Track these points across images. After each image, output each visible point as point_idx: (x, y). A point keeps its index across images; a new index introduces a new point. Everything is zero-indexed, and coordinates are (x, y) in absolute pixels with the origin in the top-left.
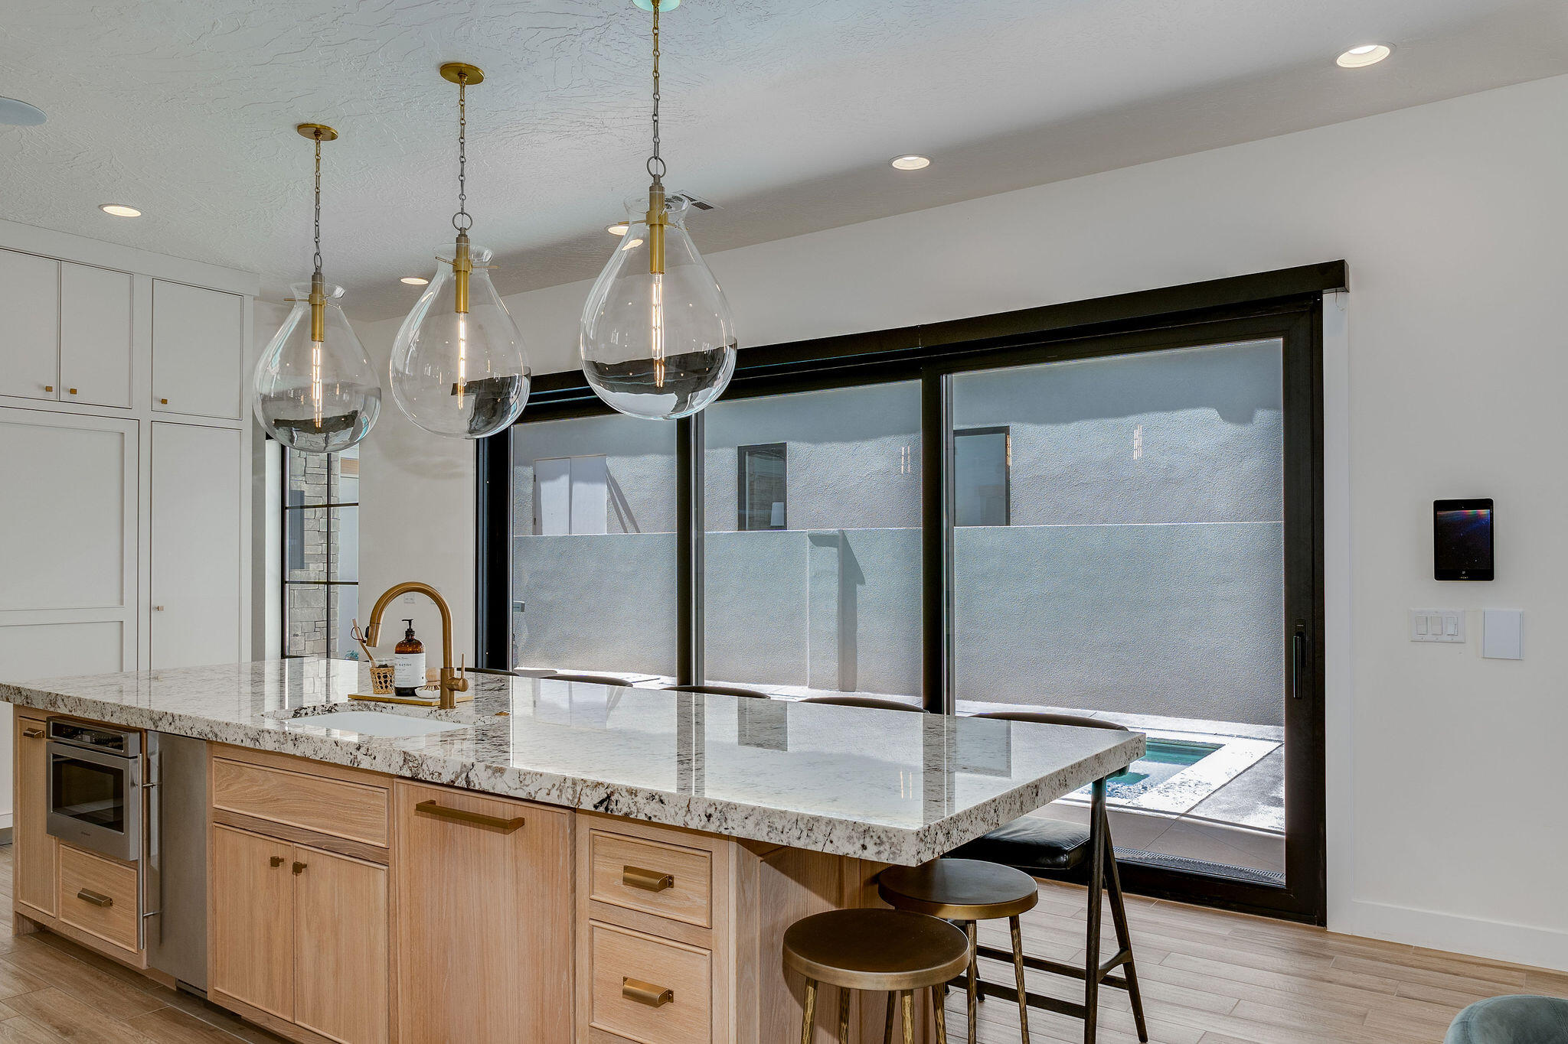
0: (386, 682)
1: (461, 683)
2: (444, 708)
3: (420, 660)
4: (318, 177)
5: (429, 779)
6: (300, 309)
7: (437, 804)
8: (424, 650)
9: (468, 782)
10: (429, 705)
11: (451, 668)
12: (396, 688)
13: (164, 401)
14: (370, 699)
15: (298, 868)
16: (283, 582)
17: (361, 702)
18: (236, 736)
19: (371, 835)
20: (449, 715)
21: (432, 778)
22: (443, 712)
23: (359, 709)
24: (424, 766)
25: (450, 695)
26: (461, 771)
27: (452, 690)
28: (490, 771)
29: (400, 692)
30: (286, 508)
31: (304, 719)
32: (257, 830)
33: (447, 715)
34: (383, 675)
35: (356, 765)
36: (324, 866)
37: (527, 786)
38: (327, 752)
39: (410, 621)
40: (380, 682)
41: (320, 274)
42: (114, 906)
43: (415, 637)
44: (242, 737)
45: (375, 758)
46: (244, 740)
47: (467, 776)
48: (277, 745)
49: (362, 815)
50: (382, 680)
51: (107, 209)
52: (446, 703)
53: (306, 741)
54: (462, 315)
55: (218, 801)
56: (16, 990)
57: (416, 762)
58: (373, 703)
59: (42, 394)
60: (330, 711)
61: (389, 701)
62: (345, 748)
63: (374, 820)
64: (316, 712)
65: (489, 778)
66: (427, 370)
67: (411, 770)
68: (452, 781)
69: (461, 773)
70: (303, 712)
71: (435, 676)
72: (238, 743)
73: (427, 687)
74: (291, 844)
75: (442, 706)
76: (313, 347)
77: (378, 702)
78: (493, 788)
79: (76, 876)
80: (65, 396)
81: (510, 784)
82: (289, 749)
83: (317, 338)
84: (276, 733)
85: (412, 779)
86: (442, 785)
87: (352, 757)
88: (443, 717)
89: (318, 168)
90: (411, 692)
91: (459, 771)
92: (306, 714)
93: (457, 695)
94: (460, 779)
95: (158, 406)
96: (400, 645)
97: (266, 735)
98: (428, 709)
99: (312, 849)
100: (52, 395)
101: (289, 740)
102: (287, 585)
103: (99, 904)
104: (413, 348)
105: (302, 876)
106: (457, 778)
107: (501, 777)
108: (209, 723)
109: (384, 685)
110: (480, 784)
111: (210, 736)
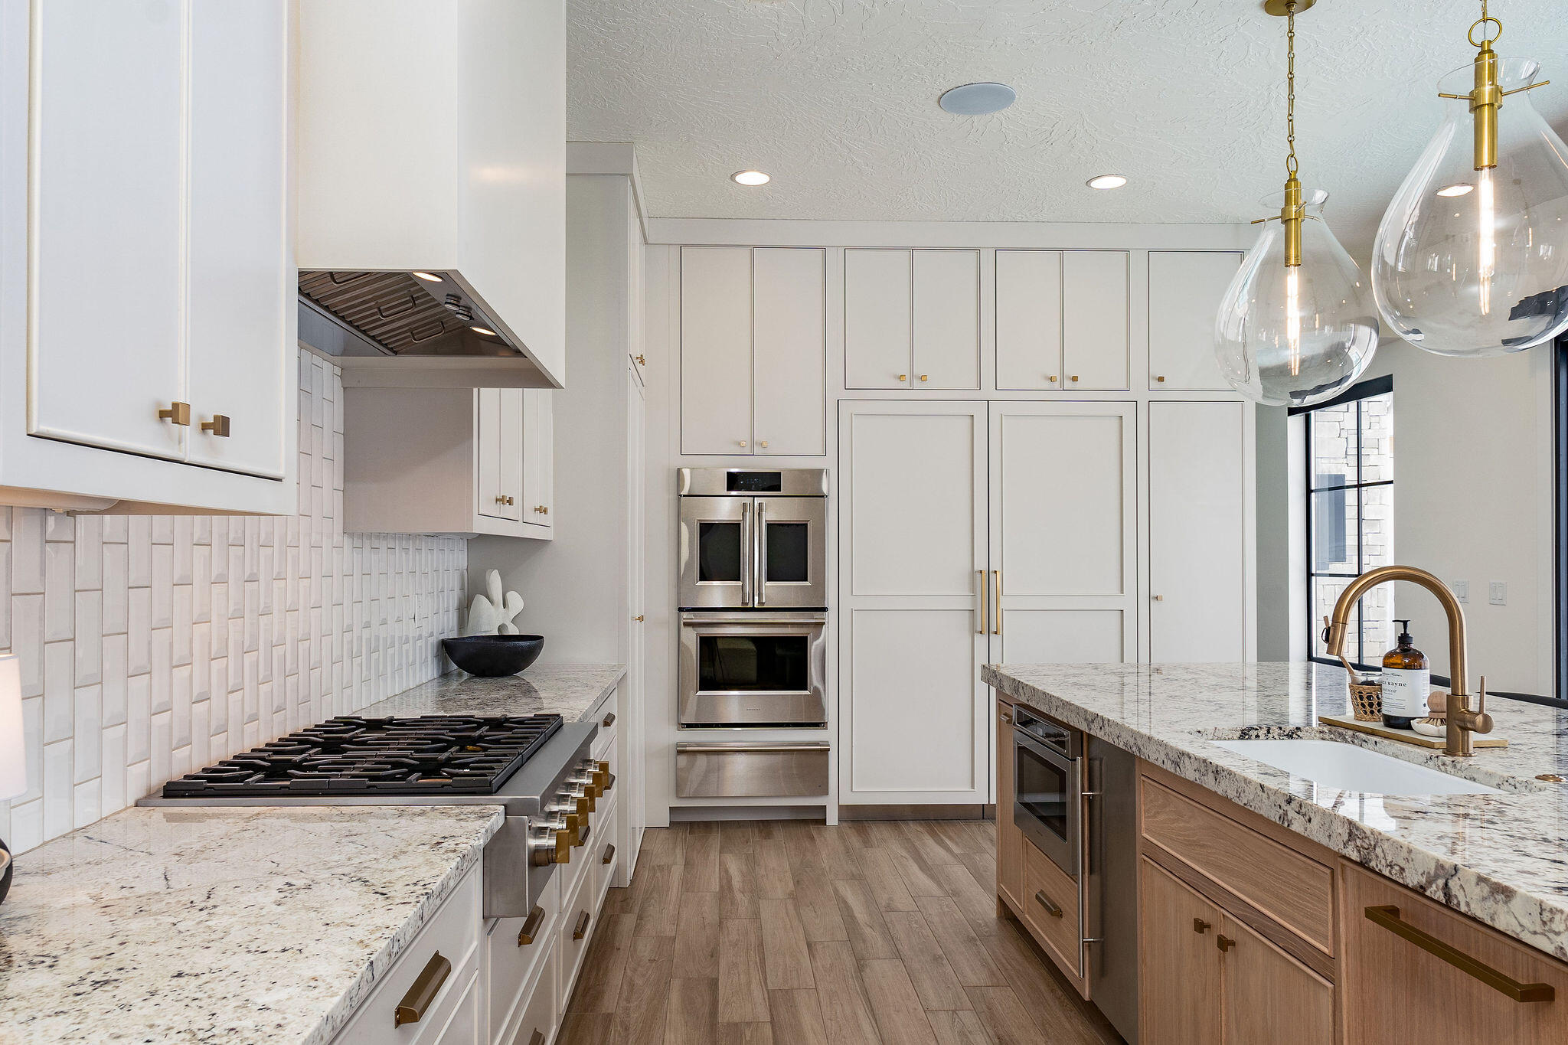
0: (1371, 705)
1: (1479, 719)
2: (1453, 754)
3: (1420, 679)
4: (1291, 60)
5: (1386, 872)
6: (1270, 232)
7: (1402, 918)
8: (1428, 664)
9: (1448, 894)
10: (1431, 746)
11: (1464, 695)
12: (1384, 715)
13: (1161, 379)
14: (1347, 727)
15: (1224, 944)
16: (1309, 575)
17: (1334, 728)
18: (1157, 755)
19: (1311, 930)
20: (1458, 766)
21: (1390, 872)
22: (1448, 759)
23: (1332, 739)
24: (1378, 850)
25: (1463, 737)
26: (1436, 872)
27: (1465, 729)
28: (1486, 890)
29: (1391, 722)
30: (1312, 491)
31: (1253, 743)
32: (1183, 877)
33: (1455, 766)
34: (1368, 699)
35: (1286, 824)
36: (1254, 951)
37: (1558, 934)
38: (1251, 798)
39: (1405, 623)
40: (1363, 705)
41: (1295, 180)
42: (1063, 919)
43: (1412, 646)
44: (1162, 757)
45: (1310, 820)
46: (1165, 760)
47: (1446, 884)
48: (1197, 775)
49: (1300, 898)
50: (1366, 702)
51: (1095, 184)
52: (1455, 747)
53: (1228, 776)
54: (1486, 171)
55: (1148, 830)
56: (979, 979)
57: (1367, 841)
58: (1350, 733)
59: (1047, 385)
60: (1290, 736)
61: (1372, 733)
62: (1272, 798)
63: (1316, 910)
64: (1271, 736)
65: (1484, 899)
66: (1432, 264)
67: (1359, 851)
68: (1421, 887)
69: (1437, 877)
70: (1253, 733)
71: (1442, 705)
72: (1159, 763)
73: (1429, 720)
74: (1217, 908)
75: (1450, 751)
76: (1286, 274)
77: (1358, 731)
78: (1492, 919)
79: (1036, 874)
80: (1068, 384)
81: (1524, 921)
82: (1209, 782)
83: (1293, 261)
84: (1196, 759)
85: (1361, 864)
86: (1406, 887)
87: (1281, 812)
88: (1449, 768)
89: (1291, 48)
90: (1405, 724)
91: (1432, 873)
92: (1257, 736)
93: (1474, 737)
94: (1434, 886)
95: (1154, 384)
96: (1390, 655)
97: (1187, 760)
98: (1426, 752)
99: (1241, 924)
100: (1057, 385)
101: (1210, 773)
102: (1314, 578)
103: (1052, 913)
104: (1410, 234)
105: (1230, 954)
106: (1430, 882)
107: (1506, 903)
108: (1134, 734)
109: (1368, 709)
110: (1468, 904)
111: (1134, 749)
